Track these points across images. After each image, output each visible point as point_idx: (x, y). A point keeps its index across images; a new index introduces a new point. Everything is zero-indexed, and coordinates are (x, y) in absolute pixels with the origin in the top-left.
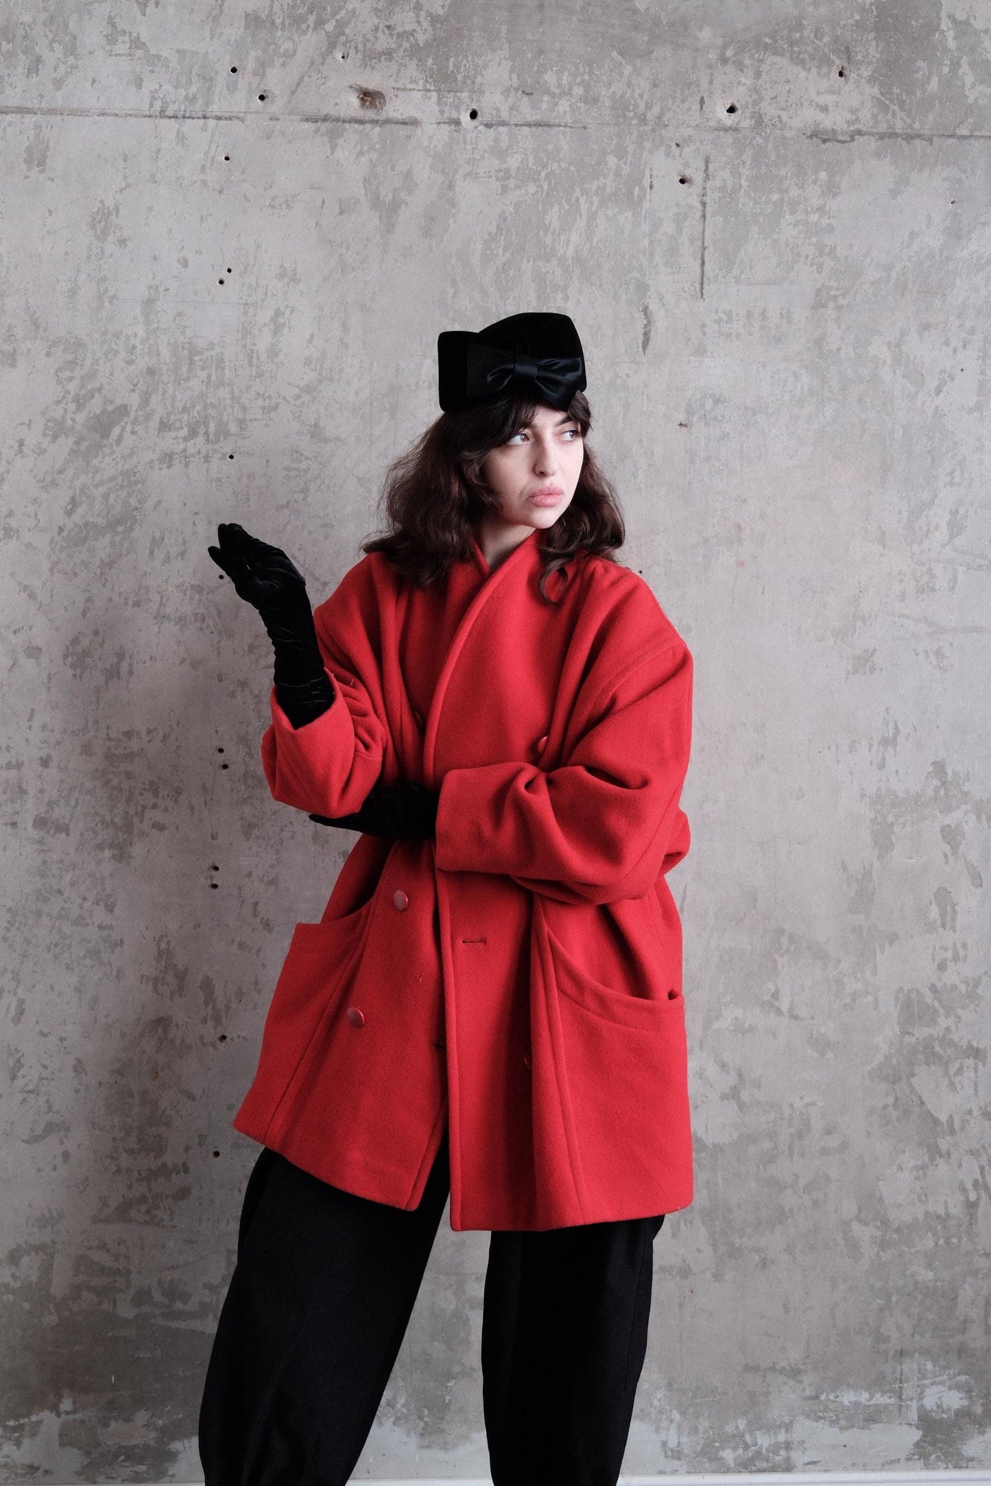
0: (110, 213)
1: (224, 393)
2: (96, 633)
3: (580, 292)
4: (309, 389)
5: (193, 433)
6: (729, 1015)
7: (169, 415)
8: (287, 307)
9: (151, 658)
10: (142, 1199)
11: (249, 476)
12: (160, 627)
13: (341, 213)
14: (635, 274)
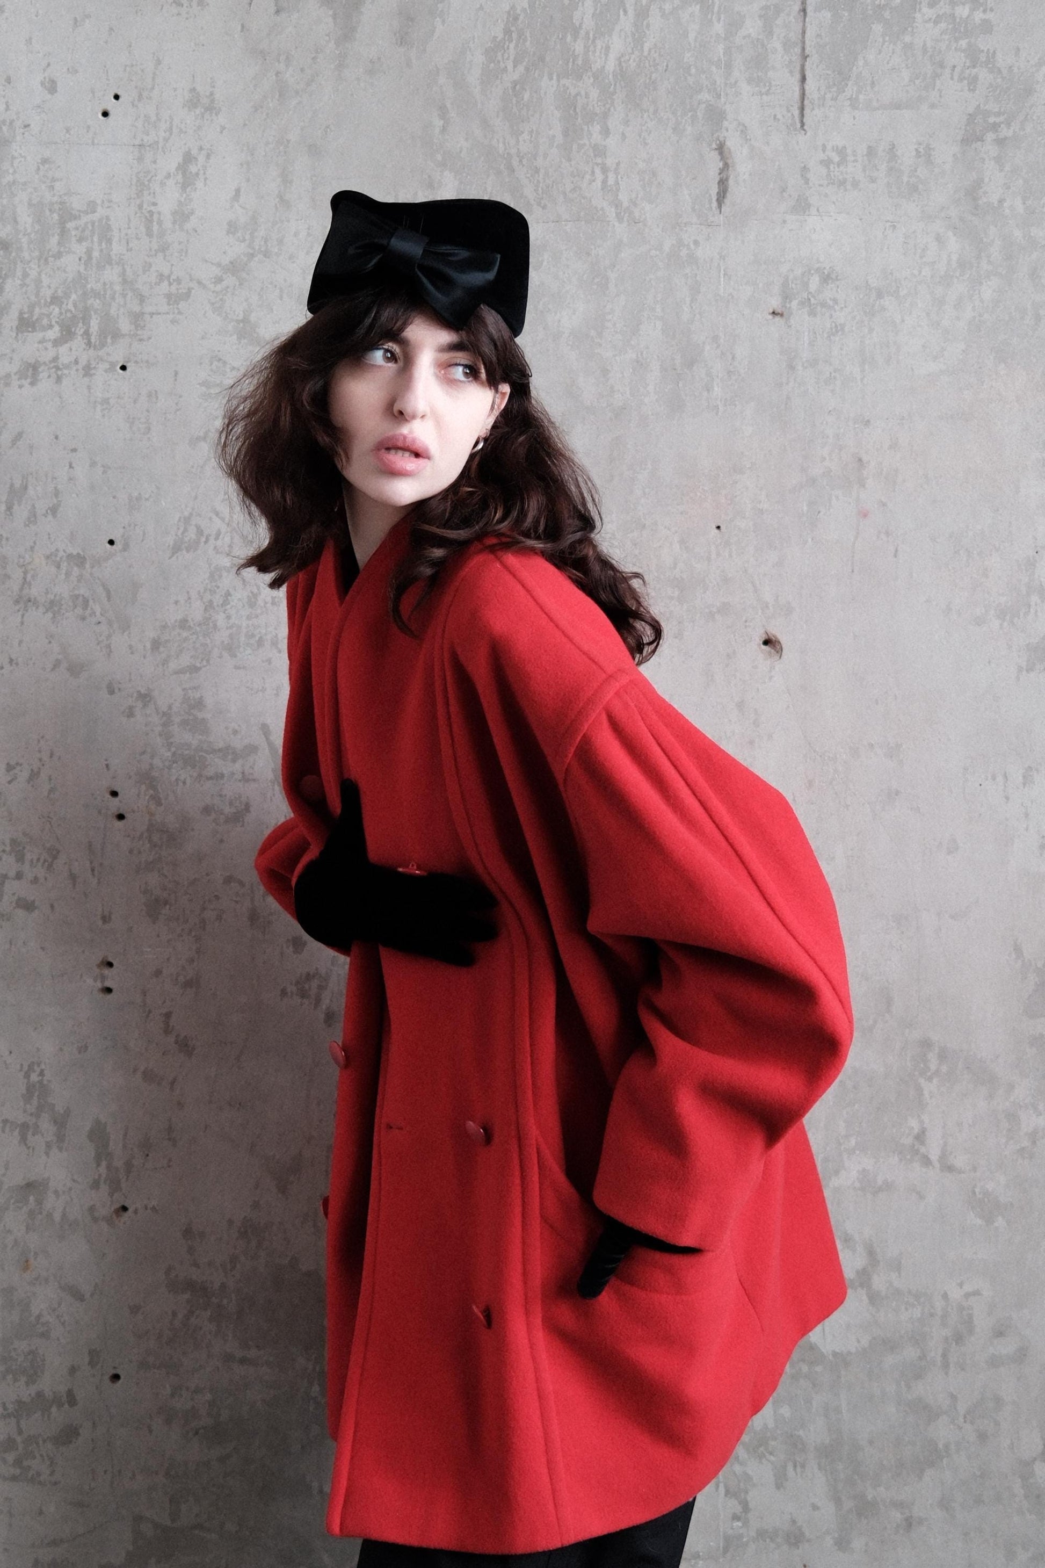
1: (111, 274)
3: (626, 122)
4: (235, 268)
6: (854, 1168)
7: (32, 307)
8: (201, 149)
9: (11, 661)
10: (9, 1444)
11: (149, 395)
12: (23, 616)
13: (278, 12)
14: (705, 96)
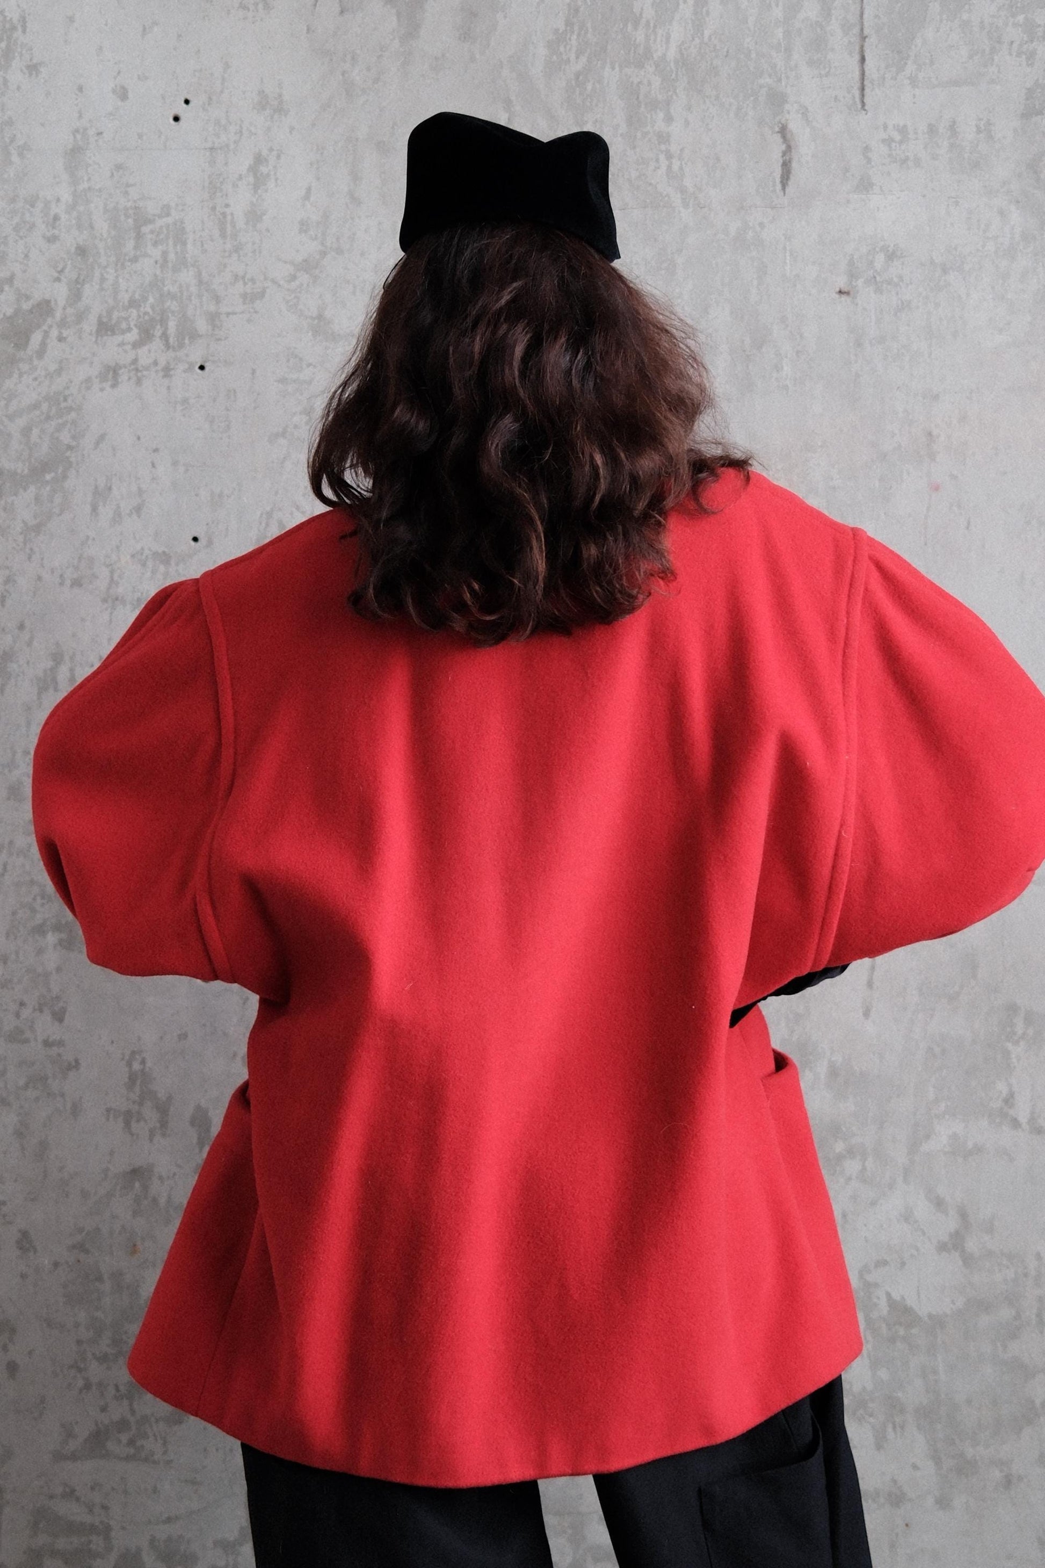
0: (14, 28)
1: (187, 276)
2: (21, 627)
3: (689, 108)
4: (308, 266)
5: (146, 336)
6: (944, 1132)
7: (109, 312)
8: (271, 150)
10: (123, 1425)
11: (228, 394)
12: (111, 613)
13: (342, 12)
14: (766, 80)
